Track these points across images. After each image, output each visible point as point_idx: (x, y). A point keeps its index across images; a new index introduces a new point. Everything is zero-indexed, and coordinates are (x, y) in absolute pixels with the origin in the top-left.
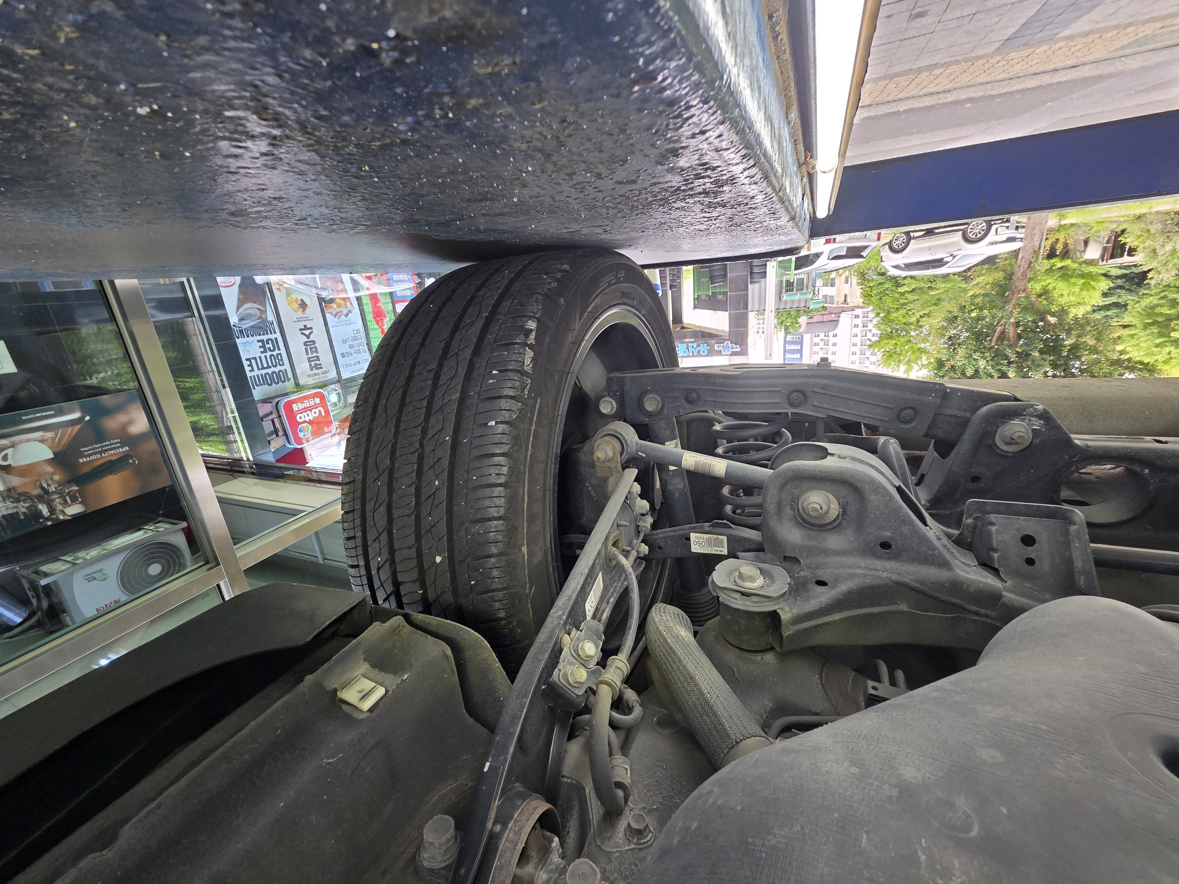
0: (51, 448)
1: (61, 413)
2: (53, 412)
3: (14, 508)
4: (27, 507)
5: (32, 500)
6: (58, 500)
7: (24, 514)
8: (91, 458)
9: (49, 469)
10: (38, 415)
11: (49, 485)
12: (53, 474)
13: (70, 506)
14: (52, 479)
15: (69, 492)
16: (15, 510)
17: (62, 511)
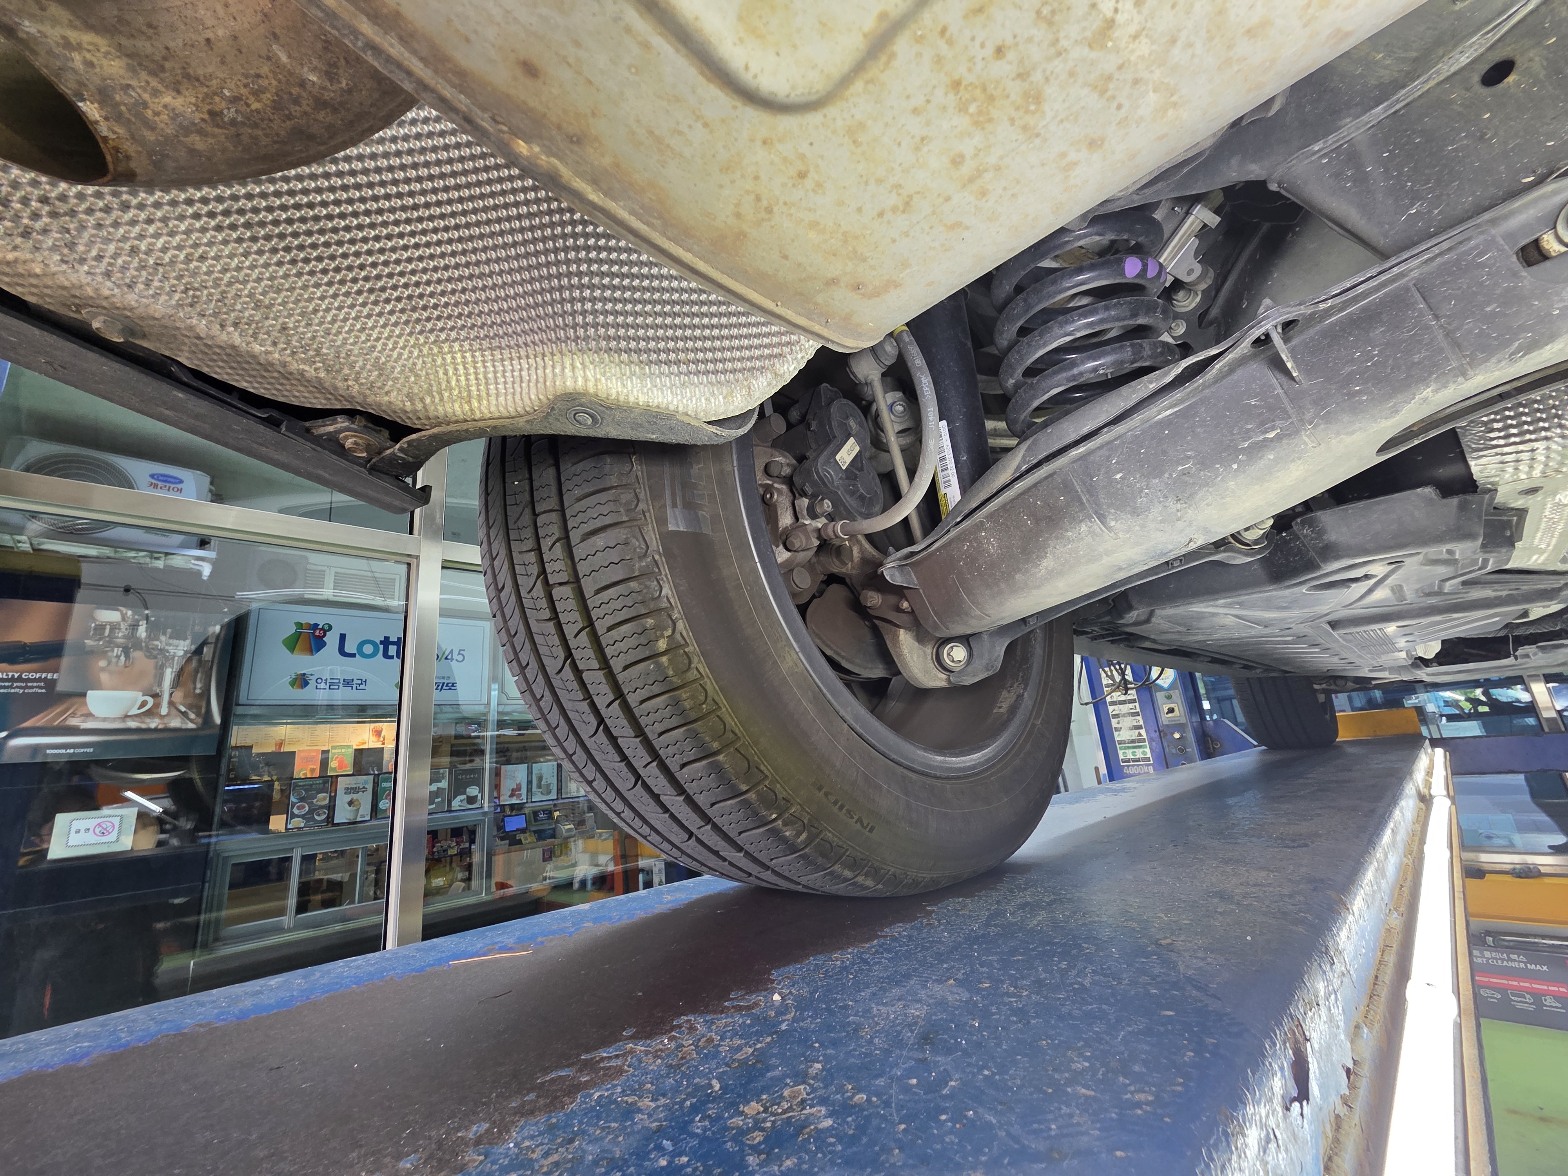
0: (85, 704)
1: (36, 749)
2: (48, 751)
3: (170, 645)
4: (158, 640)
5: (147, 646)
6: (120, 635)
7: (164, 634)
8: (38, 675)
9: (104, 677)
10: (72, 751)
11: (118, 657)
12: (103, 669)
13: (110, 623)
14: (109, 663)
15: (99, 640)
16: (171, 641)
17: (124, 619)
